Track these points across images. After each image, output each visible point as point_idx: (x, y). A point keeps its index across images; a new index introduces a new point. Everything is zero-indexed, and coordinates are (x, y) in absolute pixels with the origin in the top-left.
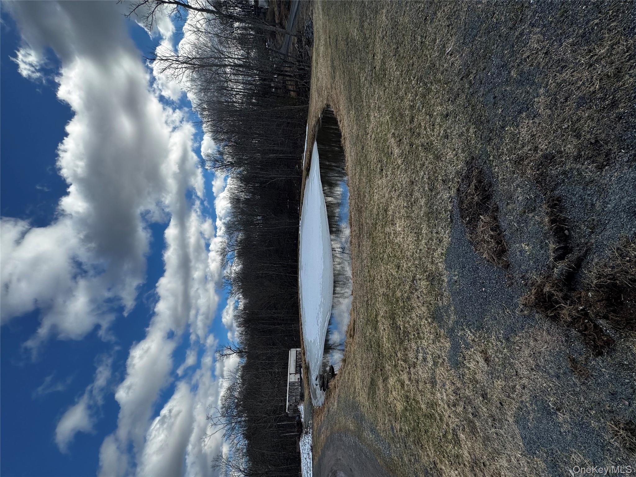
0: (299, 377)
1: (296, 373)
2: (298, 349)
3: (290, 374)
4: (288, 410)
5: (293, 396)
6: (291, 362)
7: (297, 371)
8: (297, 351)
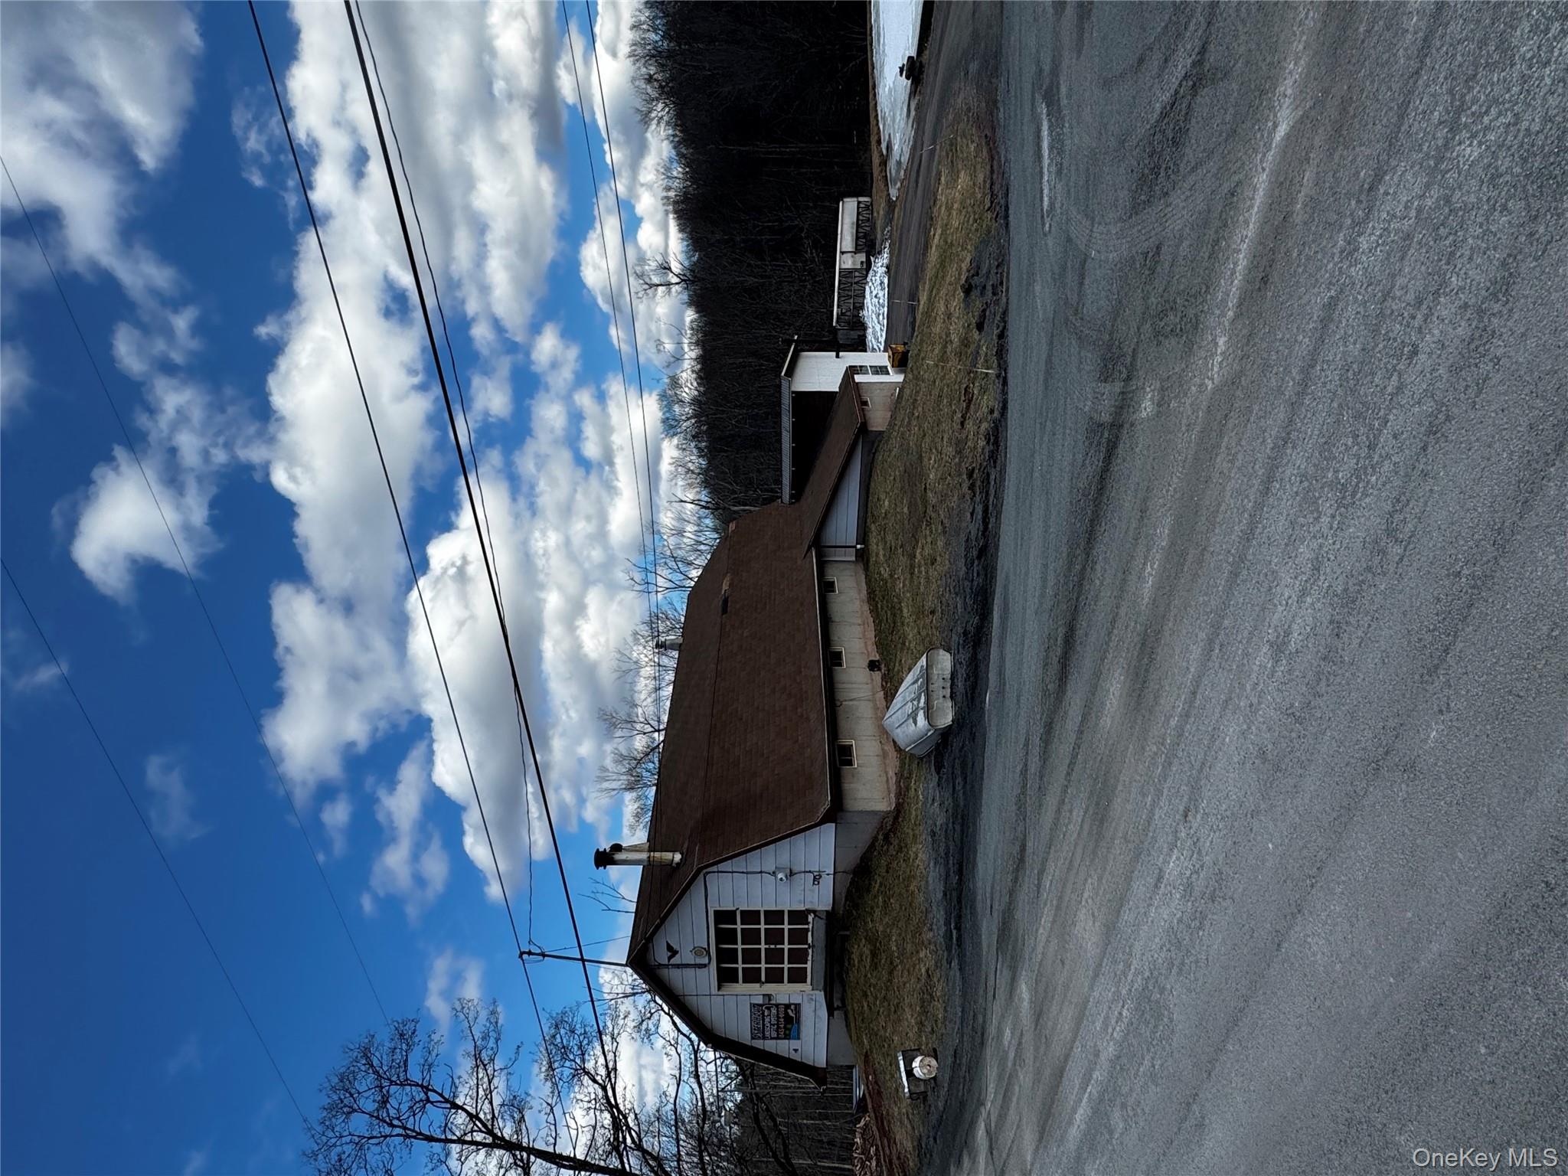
0: (864, 260)
1: (857, 251)
2: (861, 199)
3: (842, 253)
4: (837, 322)
5: (850, 297)
6: (845, 226)
7: (859, 248)
8: (859, 203)
